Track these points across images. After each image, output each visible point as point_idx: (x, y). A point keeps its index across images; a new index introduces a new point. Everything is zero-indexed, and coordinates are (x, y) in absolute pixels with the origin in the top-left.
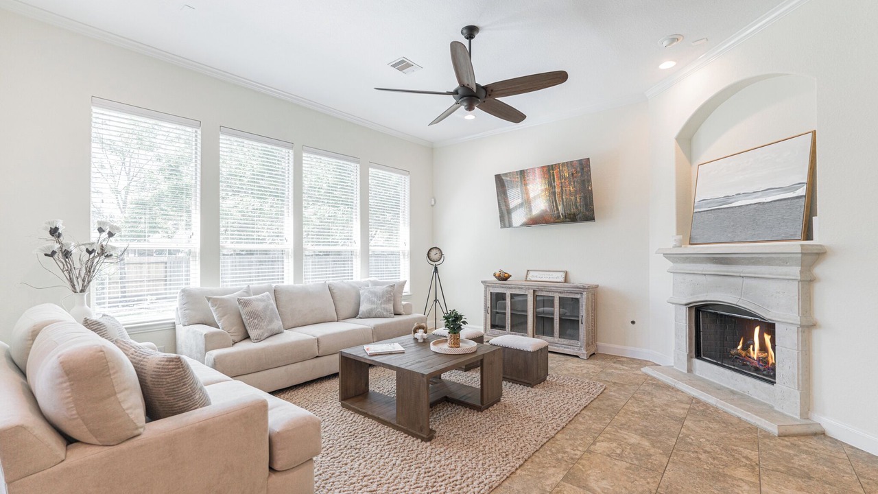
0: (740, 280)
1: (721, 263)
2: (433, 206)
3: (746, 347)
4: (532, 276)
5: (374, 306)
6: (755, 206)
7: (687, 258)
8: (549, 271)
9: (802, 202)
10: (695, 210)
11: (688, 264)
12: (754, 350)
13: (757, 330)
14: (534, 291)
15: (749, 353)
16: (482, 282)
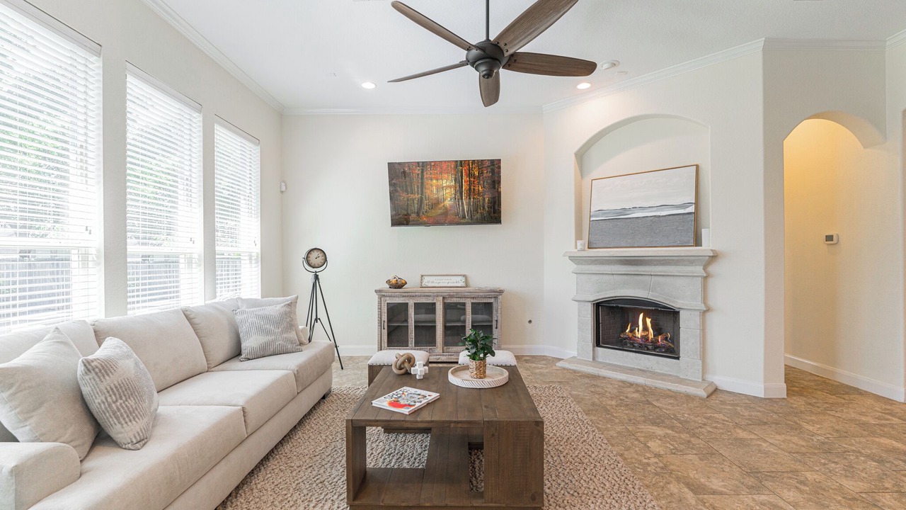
0: (648, 278)
1: (635, 265)
2: (282, 192)
3: (632, 331)
4: (428, 281)
5: (270, 338)
6: (651, 218)
7: (596, 260)
8: (447, 275)
9: (692, 217)
10: (592, 219)
11: (595, 266)
12: (638, 331)
13: (641, 316)
14: (444, 298)
15: (635, 333)
16: (376, 291)
